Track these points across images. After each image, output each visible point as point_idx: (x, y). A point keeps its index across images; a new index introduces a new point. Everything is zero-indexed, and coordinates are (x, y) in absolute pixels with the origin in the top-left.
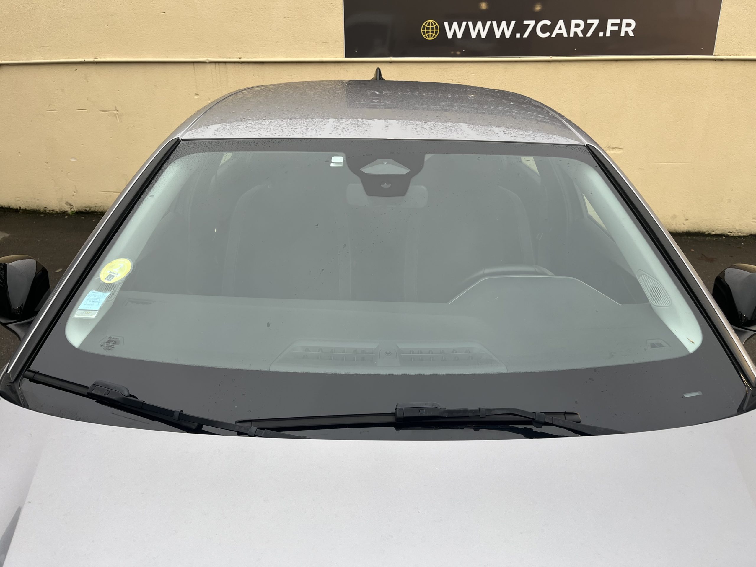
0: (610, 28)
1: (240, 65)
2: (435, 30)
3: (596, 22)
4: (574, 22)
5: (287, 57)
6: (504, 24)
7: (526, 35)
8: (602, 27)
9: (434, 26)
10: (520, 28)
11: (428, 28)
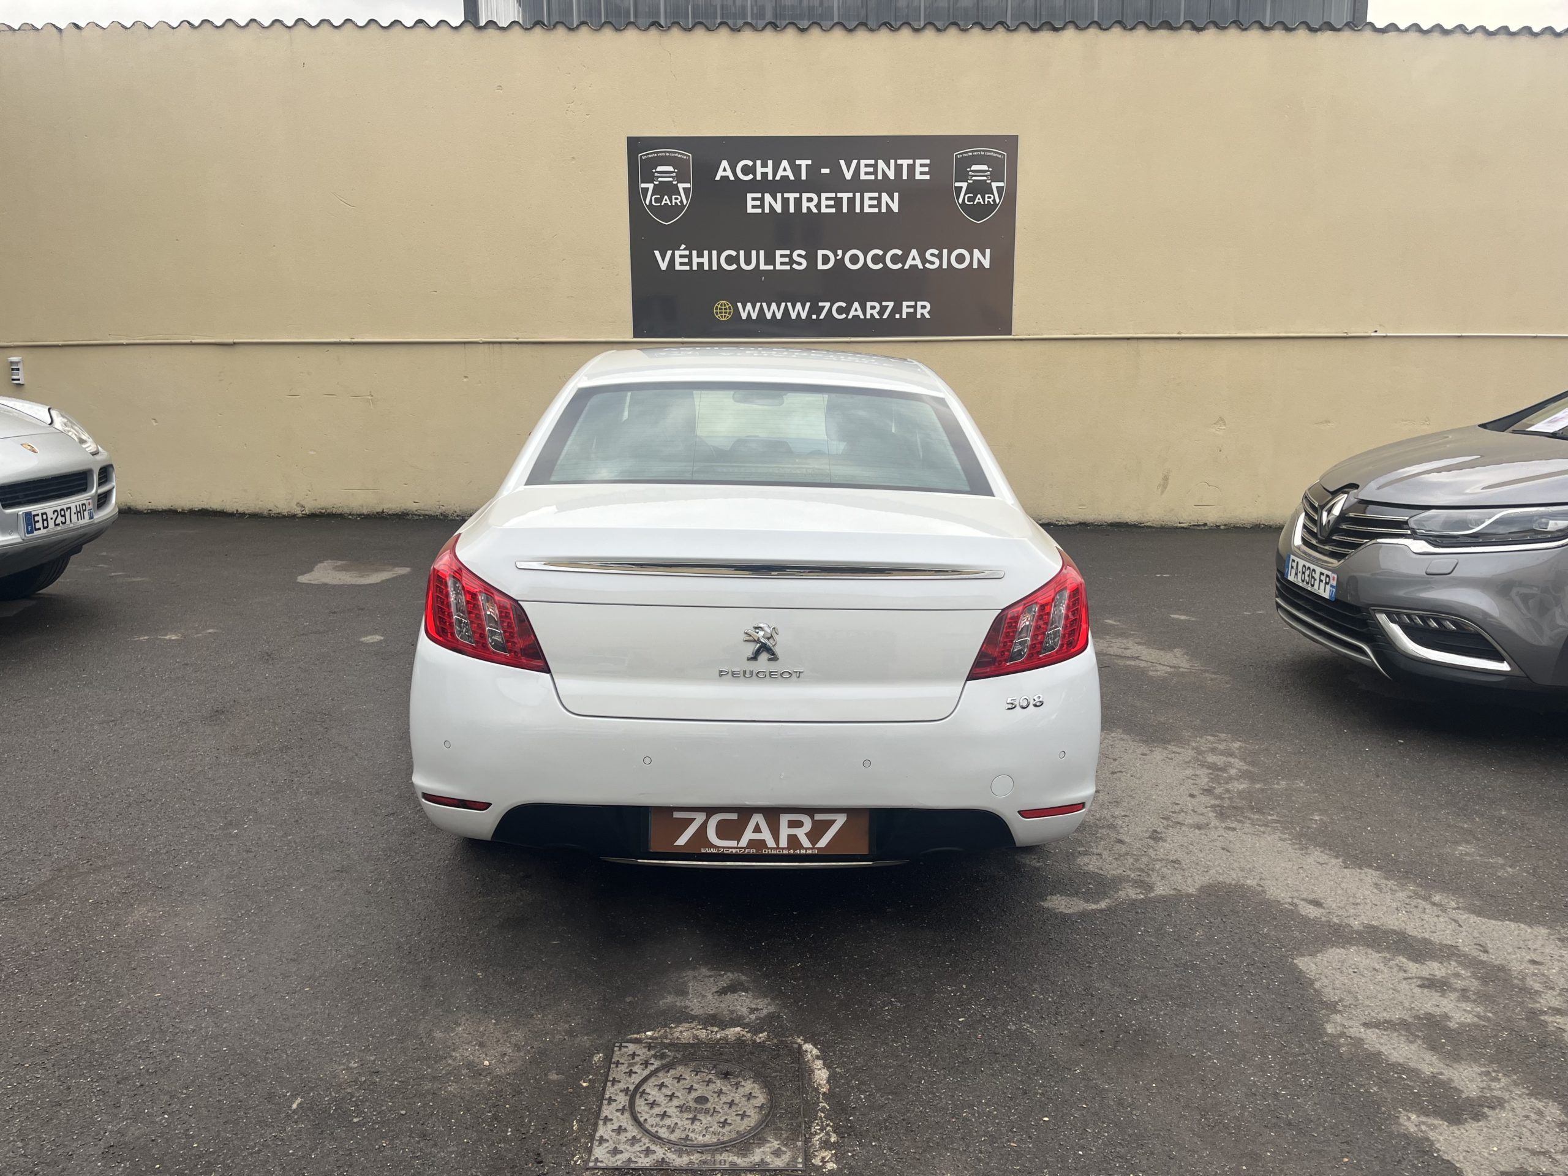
0: (905, 310)
1: (517, 345)
3: (891, 304)
4: (869, 304)
5: (569, 338)
6: (799, 305)
7: (822, 317)
8: (898, 309)
9: (727, 307)
10: (817, 310)
11: (721, 309)
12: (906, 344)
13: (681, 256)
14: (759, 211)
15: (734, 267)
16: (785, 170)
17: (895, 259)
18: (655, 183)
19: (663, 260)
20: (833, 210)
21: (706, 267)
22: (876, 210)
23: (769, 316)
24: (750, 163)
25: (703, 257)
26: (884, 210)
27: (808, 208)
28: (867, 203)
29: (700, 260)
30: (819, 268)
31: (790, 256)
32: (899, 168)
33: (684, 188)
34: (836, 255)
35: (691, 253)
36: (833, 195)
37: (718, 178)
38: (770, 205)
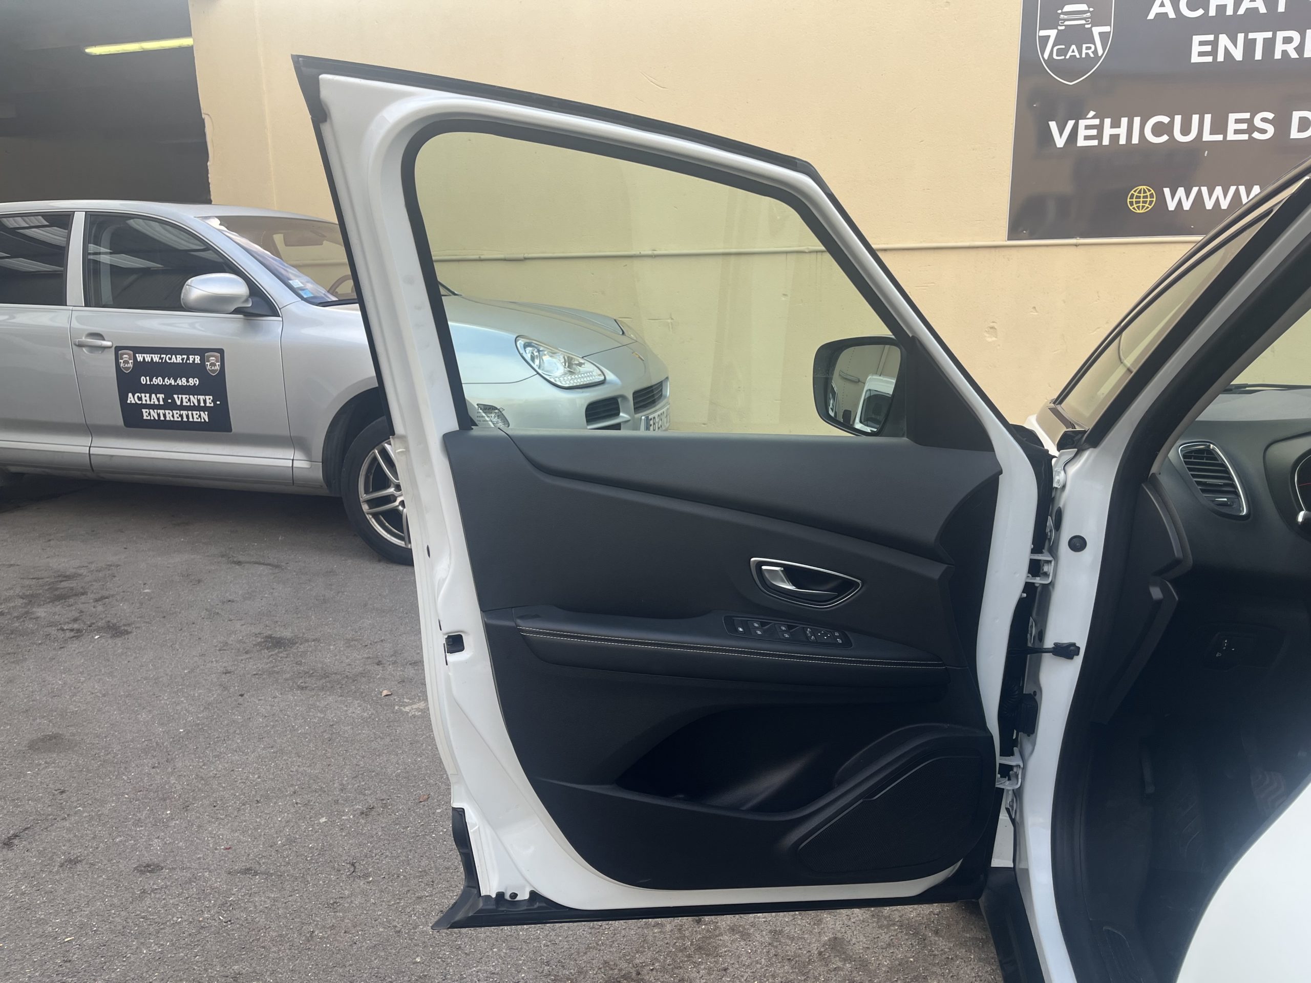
11: (1138, 197)
13: (1088, 127)
14: (1209, 59)
15: (1165, 138)
18: (1060, 28)
19: (1061, 135)
21: (1122, 141)
23: (1209, 205)
25: (1119, 127)
27: (1284, 53)
29: (1115, 131)
30: (1292, 137)
31: (1250, 121)
33: (1100, 33)
35: (1102, 123)
37: (1151, 16)
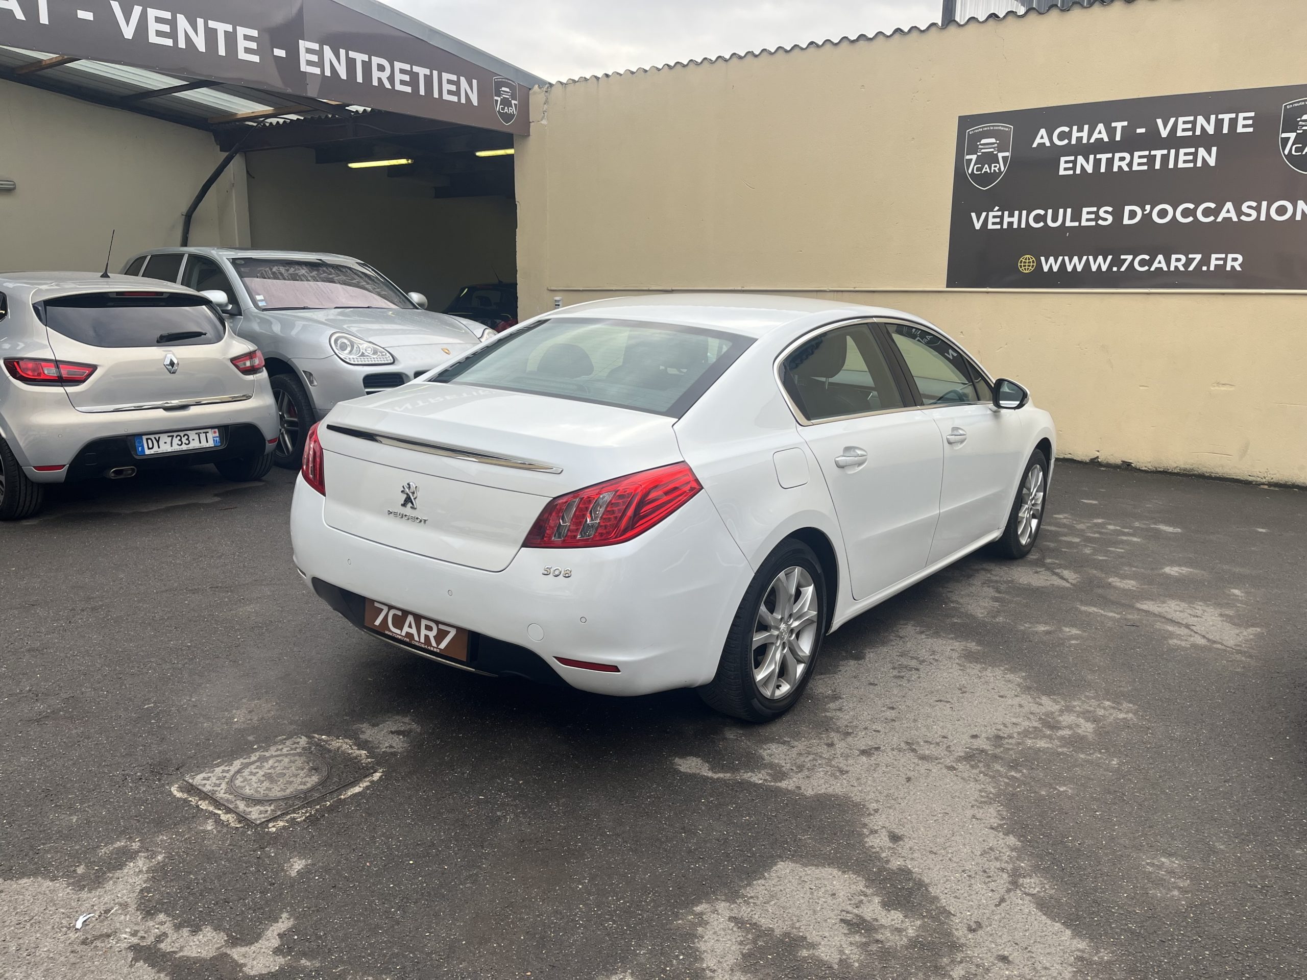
0: (1213, 263)
2: (1031, 264)
3: (1198, 257)
4: (1174, 257)
6: (1100, 258)
7: (1123, 269)
8: (1206, 261)
9: (1031, 260)
10: (1117, 262)
11: (1025, 262)
12: (1208, 296)
13: (994, 217)
14: (1071, 172)
15: (1042, 224)
16: (1100, 133)
17: (1206, 213)
18: (978, 154)
19: (978, 219)
20: (1145, 168)
21: (1015, 226)
22: (1191, 165)
23: (1070, 268)
24: (1067, 129)
25: (1013, 217)
26: (1199, 164)
27: (1120, 167)
28: (1182, 159)
29: (1011, 220)
30: (1124, 223)
31: (1097, 213)
32: (1219, 123)
33: (1003, 157)
34: (1143, 210)
35: (1003, 214)
36: (1147, 153)
37: (1035, 145)
38: (1082, 165)
